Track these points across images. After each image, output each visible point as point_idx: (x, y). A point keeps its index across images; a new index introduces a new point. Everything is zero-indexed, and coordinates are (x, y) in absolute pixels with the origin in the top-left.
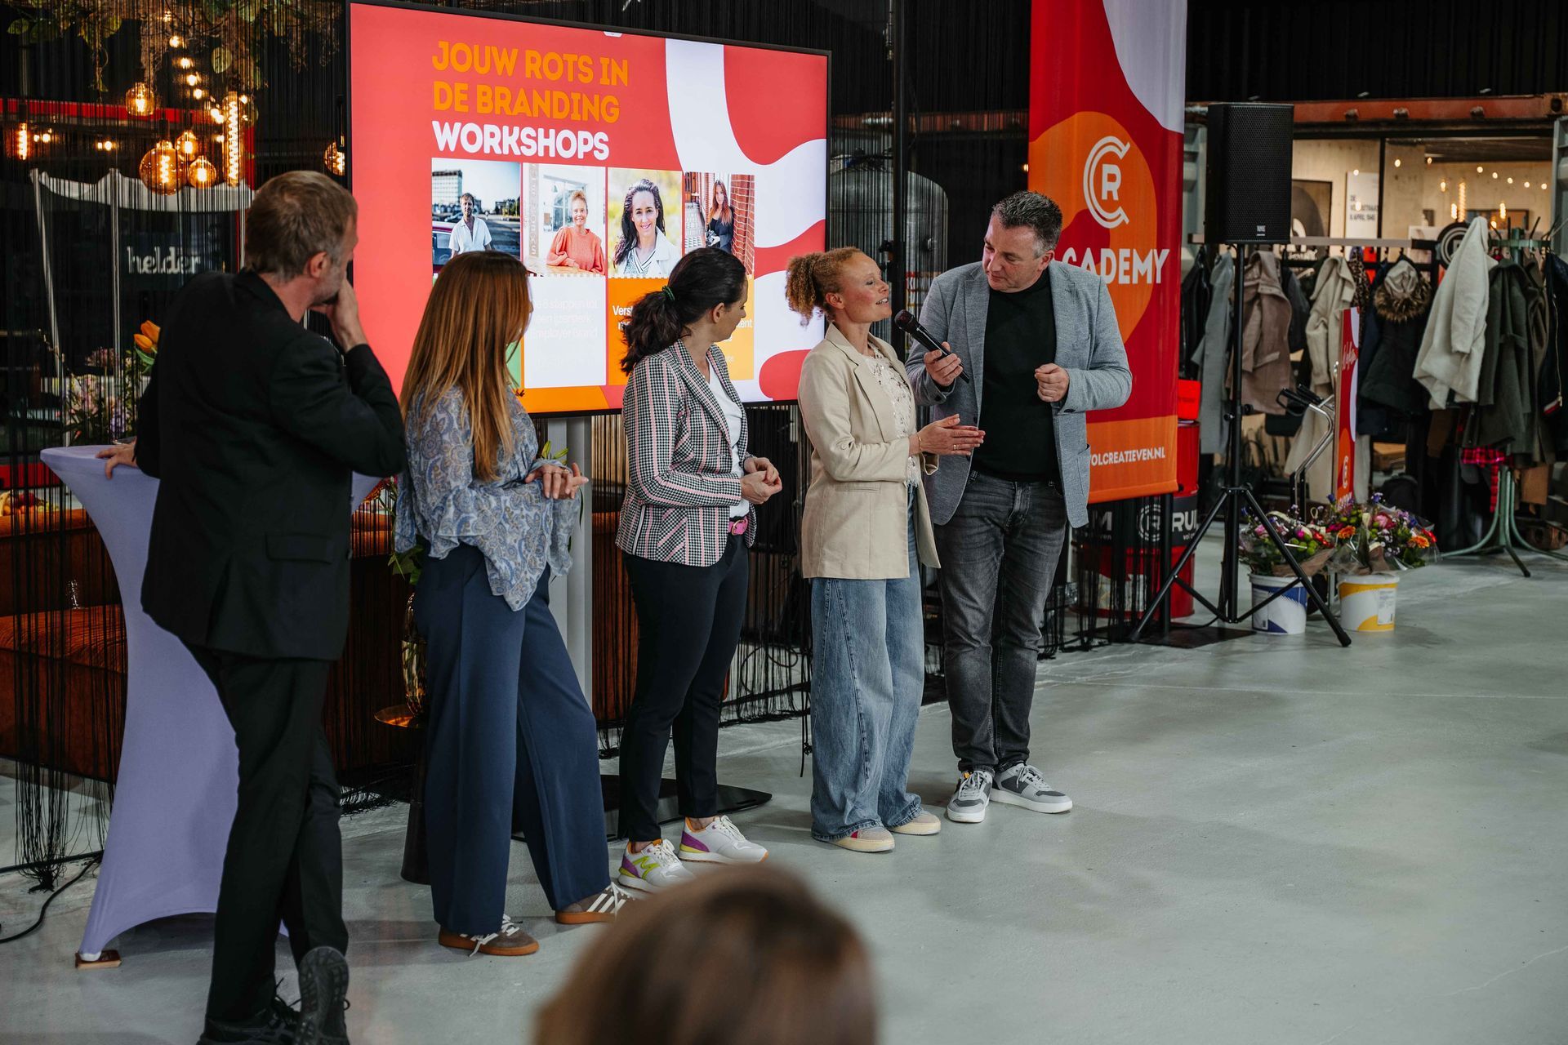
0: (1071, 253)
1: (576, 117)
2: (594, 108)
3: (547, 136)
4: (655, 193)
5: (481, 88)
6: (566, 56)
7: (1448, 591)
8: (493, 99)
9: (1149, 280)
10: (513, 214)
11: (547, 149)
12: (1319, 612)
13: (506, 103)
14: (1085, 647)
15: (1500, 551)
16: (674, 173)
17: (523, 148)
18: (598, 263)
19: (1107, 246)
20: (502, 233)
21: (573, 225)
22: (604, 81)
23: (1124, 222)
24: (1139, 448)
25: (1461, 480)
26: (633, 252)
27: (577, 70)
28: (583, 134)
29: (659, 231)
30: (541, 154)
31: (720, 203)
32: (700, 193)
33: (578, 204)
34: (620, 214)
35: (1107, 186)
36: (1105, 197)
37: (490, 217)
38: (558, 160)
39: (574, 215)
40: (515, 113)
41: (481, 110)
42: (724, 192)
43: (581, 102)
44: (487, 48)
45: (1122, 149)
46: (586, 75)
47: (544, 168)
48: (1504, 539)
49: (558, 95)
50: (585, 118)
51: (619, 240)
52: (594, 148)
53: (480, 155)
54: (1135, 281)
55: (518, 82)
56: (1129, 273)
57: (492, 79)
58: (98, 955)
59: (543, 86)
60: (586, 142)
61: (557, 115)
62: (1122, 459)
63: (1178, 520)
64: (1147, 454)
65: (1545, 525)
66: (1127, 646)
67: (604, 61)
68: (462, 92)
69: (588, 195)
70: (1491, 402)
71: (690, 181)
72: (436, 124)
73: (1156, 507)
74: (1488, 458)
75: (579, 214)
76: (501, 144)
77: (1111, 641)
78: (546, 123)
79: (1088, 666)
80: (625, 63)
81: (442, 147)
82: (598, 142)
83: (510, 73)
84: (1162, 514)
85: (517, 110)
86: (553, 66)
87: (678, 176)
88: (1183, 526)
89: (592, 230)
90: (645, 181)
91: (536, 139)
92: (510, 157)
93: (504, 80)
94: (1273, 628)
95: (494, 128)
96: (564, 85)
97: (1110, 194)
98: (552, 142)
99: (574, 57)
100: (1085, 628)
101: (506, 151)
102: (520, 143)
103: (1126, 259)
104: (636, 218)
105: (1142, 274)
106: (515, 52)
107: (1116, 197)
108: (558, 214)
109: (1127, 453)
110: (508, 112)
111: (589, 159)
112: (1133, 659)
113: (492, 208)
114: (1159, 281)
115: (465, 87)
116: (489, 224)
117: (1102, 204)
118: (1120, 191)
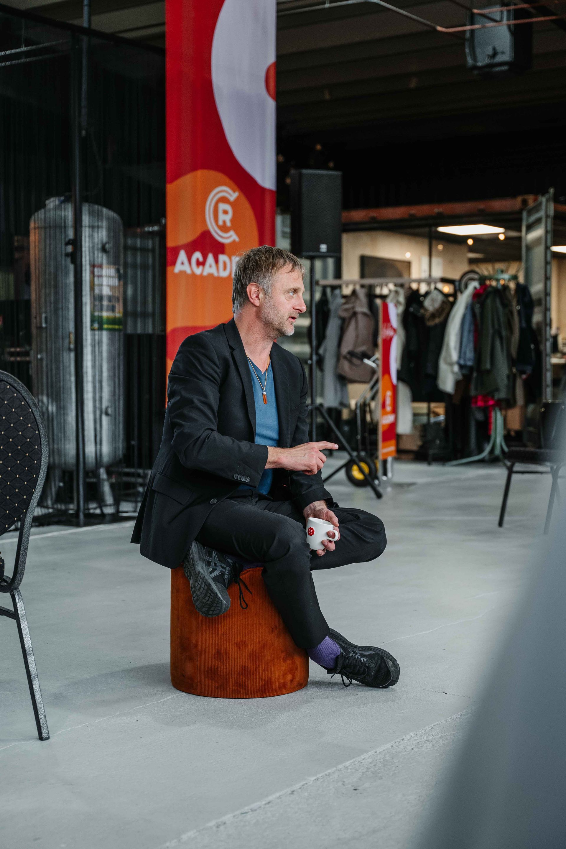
0: (197, 255)
15: (496, 460)
23: (235, 240)
35: (222, 217)
36: (221, 223)
45: (233, 196)
48: (499, 453)
97: (224, 222)
107: (229, 224)
117: (220, 228)
118: (232, 221)
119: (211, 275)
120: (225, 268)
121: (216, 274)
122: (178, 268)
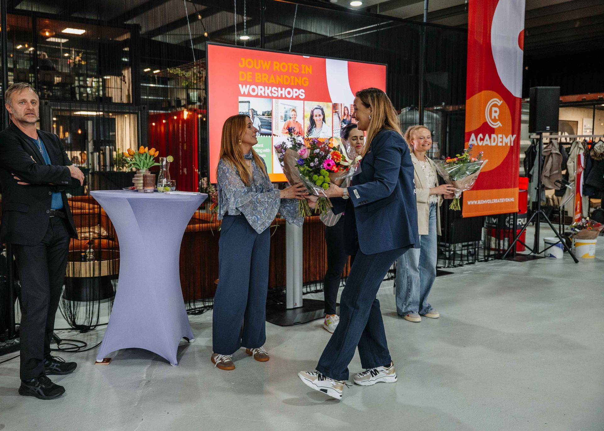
0: (481, 135)
1: (292, 84)
2: (299, 81)
3: (281, 90)
4: (322, 110)
5: (257, 74)
6: (289, 64)
8: (262, 77)
9: (509, 145)
10: (269, 116)
11: (281, 94)
13: (266, 79)
14: (486, 261)
16: (329, 103)
17: (272, 94)
18: (301, 133)
19: (494, 133)
20: (265, 122)
21: (291, 120)
22: (303, 72)
23: (500, 126)
24: (505, 198)
26: (314, 129)
27: (293, 69)
28: (295, 90)
29: (323, 122)
30: (279, 96)
31: (346, 114)
32: (339, 110)
33: (293, 113)
34: (309, 116)
35: (494, 114)
36: (493, 118)
37: (261, 117)
38: (286, 98)
39: (292, 116)
40: (270, 82)
41: (257, 81)
42: (348, 110)
43: (294, 79)
44: (259, 61)
45: (500, 102)
46: (296, 70)
47: (280, 101)
49: (285, 77)
50: (296, 84)
51: (309, 125)
52: (299, 94)
53: (257, 96)
54: (504, 145)
55: (270, 72)
56: (502, 142)
57: (261, 71)
58: (102, 360)
59: (280, 73)
60: (296, 92)
61: (285, 83)
62: (499, 201)
63: (520, 221)
64: (508, 200)
66: (500, 260)
67: (303, 66)
68: (250, 75)
69: (297, 110)
71: (335, 106)
72: (240, 86)
73: (512, 217)
75: (294, 116)
76: (264, 92)
77: (495, 258)
78: (281, 86)
79: (486, 267)
80: (311, 66)
81: (242, 93)
82: (301, 92)
83: (268, 69)
84: (514, 219)
85: (271, 81)
86: (284, 67)
87: (330, 105)
88: (522, 223)
89: (298, 122)
90: (318, 106)
91: (277, 91)
92: (268, 97)
93: (265, 71)
94: (551, 256)
95: (262, 87)
96: (287, 73)
97: (495, 117)
98: (284, 92)
99: (292, 64)
100: (486, 254)
101: (266, 95)
102: (271, 92)
103: (501, 138)
104: (315, 118)
105: (506, 142)
106: (270, 62)
107: (497, 118)
108: (286, 116)
109: (500, 199)
110: (267, 82)
111: (297, 98)
112: (502, 265)
113: (261, 114)
114: (512, 145)
115: (251, 73)
116: (260, 119)
117: (492, 120)
118: (498, 116)
119: (487, 145)
120: (494, 141)
121: (489, 145)
122: (471, 142)
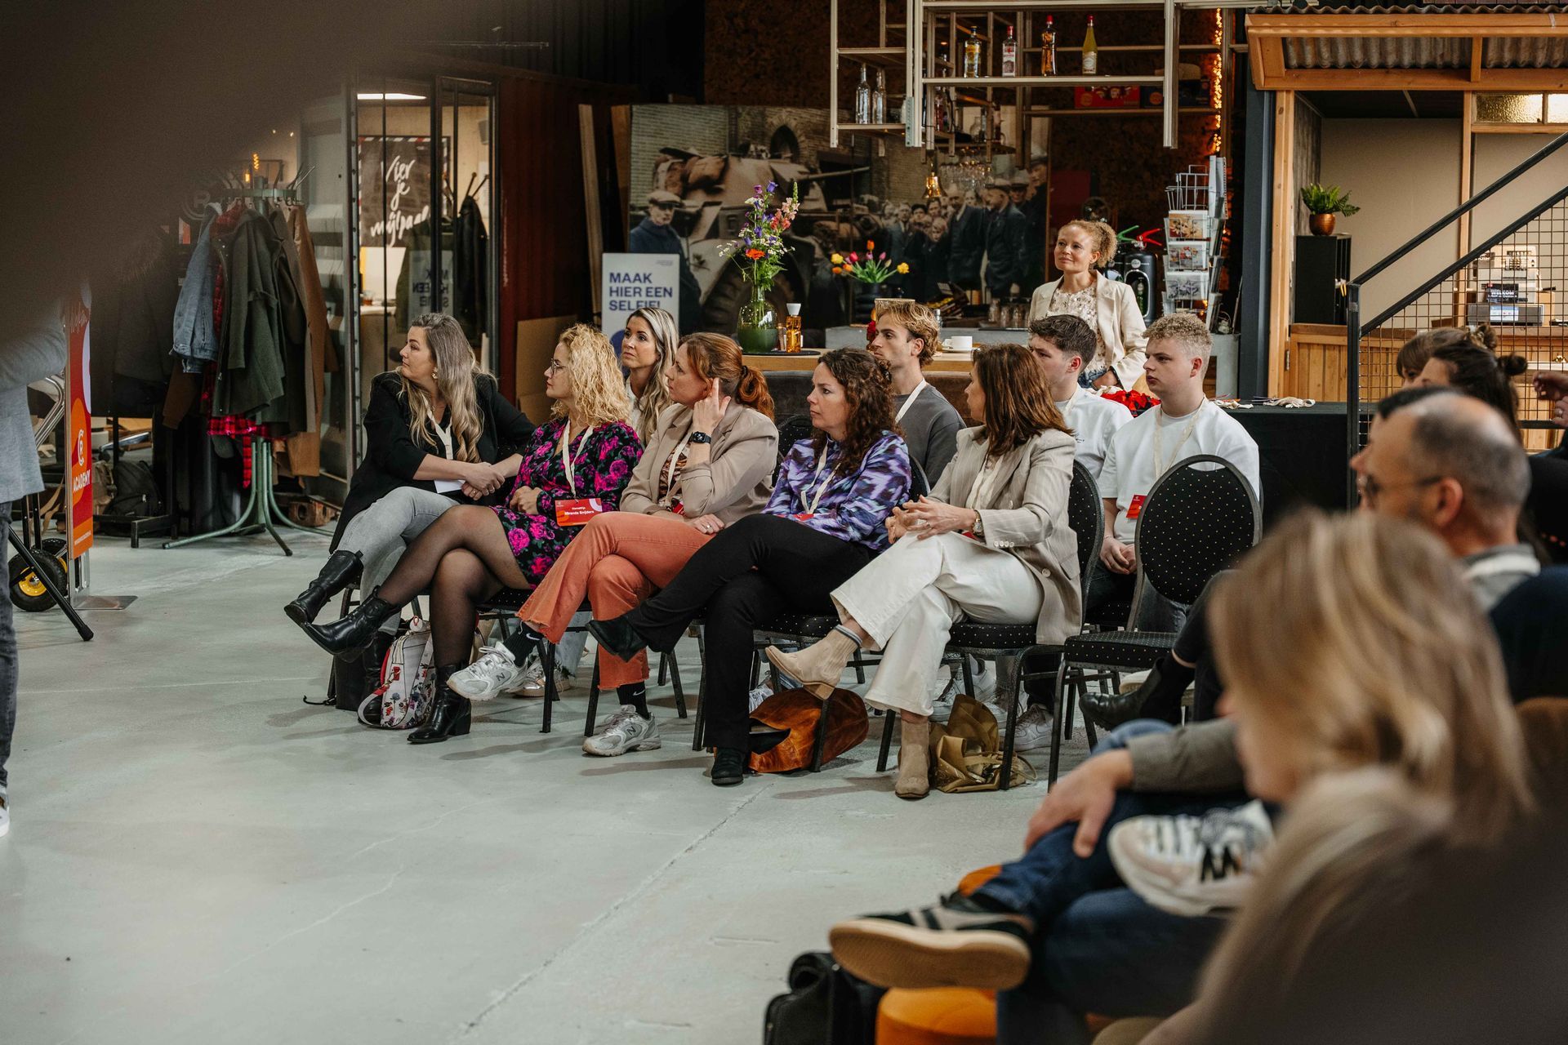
7: (203, 575)
12: (57, 606)
15: (260, 530)
25: (214, 454)
48: (264, 518)
65: (307, 500)
70: (243, 365)
74: (238, 428)
